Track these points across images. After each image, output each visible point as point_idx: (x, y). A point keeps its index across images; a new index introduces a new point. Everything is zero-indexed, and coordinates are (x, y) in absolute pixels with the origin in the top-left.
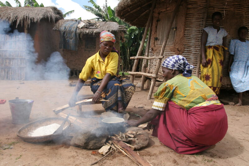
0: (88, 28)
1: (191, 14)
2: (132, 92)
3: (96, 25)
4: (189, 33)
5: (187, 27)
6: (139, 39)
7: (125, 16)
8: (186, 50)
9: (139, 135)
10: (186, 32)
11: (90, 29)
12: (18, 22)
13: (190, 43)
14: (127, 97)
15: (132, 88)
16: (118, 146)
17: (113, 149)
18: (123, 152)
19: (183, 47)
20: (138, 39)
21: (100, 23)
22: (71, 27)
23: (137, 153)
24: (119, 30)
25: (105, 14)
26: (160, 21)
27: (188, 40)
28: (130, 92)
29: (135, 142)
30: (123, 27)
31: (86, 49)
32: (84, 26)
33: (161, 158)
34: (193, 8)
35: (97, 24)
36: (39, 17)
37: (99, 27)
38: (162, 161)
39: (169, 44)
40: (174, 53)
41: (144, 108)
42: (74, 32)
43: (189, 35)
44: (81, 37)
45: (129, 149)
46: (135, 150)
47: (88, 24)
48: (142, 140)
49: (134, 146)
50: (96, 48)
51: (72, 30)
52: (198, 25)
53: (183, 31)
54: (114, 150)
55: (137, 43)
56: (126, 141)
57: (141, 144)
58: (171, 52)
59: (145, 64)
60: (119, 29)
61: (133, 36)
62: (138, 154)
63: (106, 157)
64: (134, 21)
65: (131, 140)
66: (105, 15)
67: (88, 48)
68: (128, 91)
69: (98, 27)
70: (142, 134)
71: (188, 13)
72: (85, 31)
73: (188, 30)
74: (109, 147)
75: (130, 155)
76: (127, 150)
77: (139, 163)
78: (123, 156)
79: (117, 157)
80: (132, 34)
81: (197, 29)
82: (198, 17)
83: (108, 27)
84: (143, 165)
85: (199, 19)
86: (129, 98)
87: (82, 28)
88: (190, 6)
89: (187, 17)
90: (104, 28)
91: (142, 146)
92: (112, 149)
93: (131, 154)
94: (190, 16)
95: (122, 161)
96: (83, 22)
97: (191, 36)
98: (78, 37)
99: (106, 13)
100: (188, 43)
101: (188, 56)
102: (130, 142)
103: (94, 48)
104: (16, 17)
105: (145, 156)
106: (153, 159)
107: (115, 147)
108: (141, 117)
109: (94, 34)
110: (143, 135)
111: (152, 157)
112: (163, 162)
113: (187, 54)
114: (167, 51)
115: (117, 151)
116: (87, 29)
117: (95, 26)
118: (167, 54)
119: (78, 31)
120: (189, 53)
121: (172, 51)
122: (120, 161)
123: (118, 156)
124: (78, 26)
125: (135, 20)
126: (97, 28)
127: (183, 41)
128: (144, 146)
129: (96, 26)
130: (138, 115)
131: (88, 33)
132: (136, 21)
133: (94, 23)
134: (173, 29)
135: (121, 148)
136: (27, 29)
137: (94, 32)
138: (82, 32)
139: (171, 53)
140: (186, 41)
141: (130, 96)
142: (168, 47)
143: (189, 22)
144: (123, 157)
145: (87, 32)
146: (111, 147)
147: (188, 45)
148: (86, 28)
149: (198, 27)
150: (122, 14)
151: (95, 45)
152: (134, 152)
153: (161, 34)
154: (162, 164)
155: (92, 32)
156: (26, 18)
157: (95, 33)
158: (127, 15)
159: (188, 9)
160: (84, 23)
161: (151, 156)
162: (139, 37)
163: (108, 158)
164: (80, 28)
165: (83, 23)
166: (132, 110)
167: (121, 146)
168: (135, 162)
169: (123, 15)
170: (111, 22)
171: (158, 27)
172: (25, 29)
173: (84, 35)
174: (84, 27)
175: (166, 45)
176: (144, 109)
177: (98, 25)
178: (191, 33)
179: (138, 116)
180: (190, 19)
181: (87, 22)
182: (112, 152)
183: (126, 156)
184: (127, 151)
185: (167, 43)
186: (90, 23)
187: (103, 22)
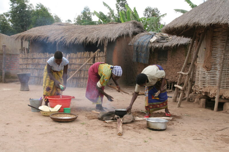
0: (159, 42)
1: (217, 36)
3: (167, 39)
4: (215, 53)
5: (213, 48)
8: (213, 67)
10: (212, 51)
11: (161, 42)
12: (99, 42)
13: (216, 61)
19: (210, 65)
22: (143, 42)
24: (188, 43)
27: (214, 58)
31: (158, 62)
32: (156, 40)
34: (218, 31)
36: (115, 36)
42: (146, 46)
43: (215, 55)
47: (160, 38)
51: (144, 45)
52: (222, 46)
53: (209, 51)
59: (191, 79)
60: (190, 41)
67: (160, 60)
69: (169, 40)
71: (214, 36)
73: (214, 50)
81: (221, 49)
82: (222, 39)
85: (223, 41)
87: (154, 42)
88: (216, 30)
89: (214, 39)
94: (216, 38)
97: (217, 55)
98: (149, 51)
100: (215, 61)
101: (214, 72)
103: (166, 60)
104: (98, 39)
109: (163, 48)
113: (214, 70)
116: (157, 43)
117: (166, 40)
119: (150, 46)
120: (215, 70)
124: (150, 41)
126: (168, 42)
127: (210, 59)
129: (167, 40)
131: (158, 48)
133: (167, 36)
136: (106, 47)
137: (164, 46)
138: (152, 46)
140: (213, 59)
143: (215, 43)
145: (157, 46)
147: (215, 63)
149: (222, 48)
151: (167, 58)
153: (200, 52)
155: (161, 47)
156: (105, 38)
159: (214, 32)
164: (152, 42)
165: (156, 37)
172: (105, 47)
173: (154, 49)
177: (170, 38)
178: (216, 53)
180: (216, 41)
181: (160, 36)
186: (162, 37)
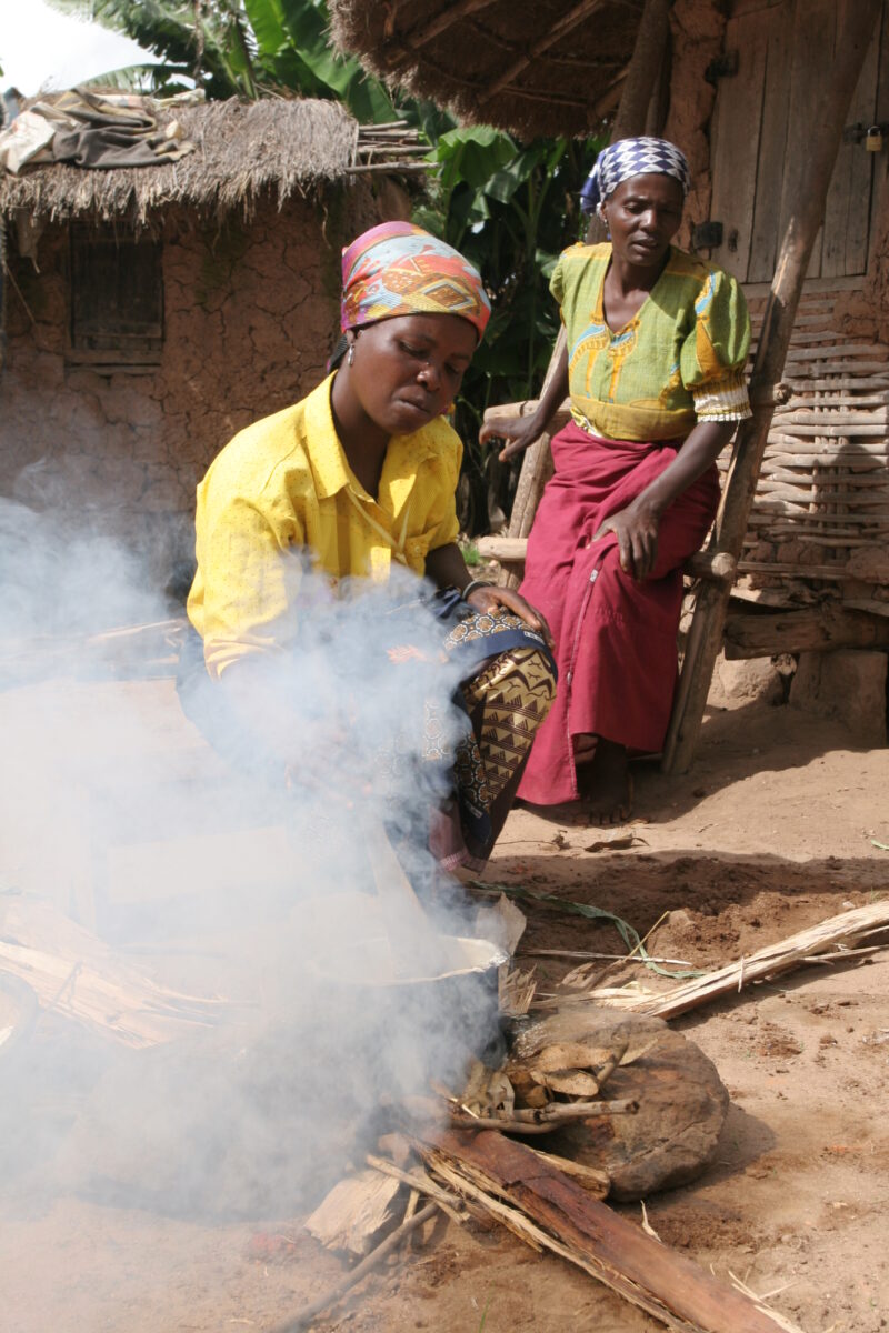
0: (87, 168)
2: (533, 707)
3: (152, 136)
6: (532, 240)
7: (417, 44)
9: (639, 1076)
11: (106, 169)
14: (495, 750)
15: (524, 668)
16: (465, 1176)
17: (424, 1198)
18: (516, 1219)
20: (522, 237)
21: (188, 113)
23: (640, 1223)
24: (360, 174)
25: (217, 29)
26: (735, 72)
28: (516, 704)
29: (607, 1131)
30: (396, 138)
31: (79, 358)
32: (49, 147)
33: (847, 1256)
35: (167, 123)
37: (186, 147)
38: (862, 1281)
39: (828, 272)
40: (877, 349)
41: (644, 851)
44: (28, 247)
45: (565, 1197)
46: (621, 1199)
47: (84, 131)
48: (670, 1114)
49: (601, 1169)
50: (163, 339)
54: (438, 1212)
55: (523, 279)
56: (532, 1128)
57: (657, 1150)
58: (852, 349)
60: (363, 158)
61: (478, 216)
62: (651, 1231)
63: (371, 1269)
64: (500, 87)
65: (577, 1121)
66: (217, 41)
67: (92, 344)
68: (492, 697)
69: (173, 149)
70: (662, 1066)
72: (60, 191)
74: (390, 1189)
75: (578, 1240)
76: (553, 1206)
77: (665, 1305)
78: (521, 1252)
79: (468, 1266)
80: (473, 198)
83: (263, 147)
84: (706, 1319)
86: (509, 756)
87: (29, 167)
90: (224, 157)
91: (670, 1163)
92: (420, 1206)
93: (586, 1236)
95: (516, 1297)
96: (37, 111)
99: (224, 18)
102: (562, 1138)
103: (149, 341)
105: (708, 1246)
106: (778, 1270)
107: (443, 1184)
108: (623, 924)
109: (142, 217)
110: (674, 1067)
111: (763, 1252)
112: (867, 1293)
114: (812, 337)
115: (466, 1216)
116: (72, 171)
117: (143, 147)
118: (816, 369)
121: (854, 337)
122: (501, 1297)
123: (474, 1261)
125: (511, 76)
126: (169, 161)
128: (691, 1161)
129: (152, 145)
130: (594, 911)
131: (91, 211)
132: (519, 81)
133: (135, 114)
134: (860, 139)
135: (499, 1191)
137: (144, 197)
138: (30, 206)
139: (852, 357)
141: (519, 740)
142: (816, 305)
144: (521, 1262)
145: (82, 199)
146: (405, 1190)
148: (70, 162)
150: (389, 28)
151: (158, 318)
152: (612, 1221)
153: (750, 188)
154: (862, 1305)
155: (123, 203)
157: (152, 211)
158: (433, 33)
160: (47, 116)
161: (755, 1249)
162: (531, 220)
163: (392, 1283)
164: (14, 165)
165: (40, 120)
166: (538, 873)
167: (495, 1172)
168: (633, 1300)
169: (401, 38)
170: (282, 101)
171: (720, 130)
173: (50, 228)
174: (46, 156)
175: (806, 289)
176: (641, 858)
177: (171, 130)
179: (600, 913)
181: (74, 108)
182: (417, 1227)
183: (547, 1250)
184: (549, 1216)
185: (813, 272)
186: (97, 123)
187: (217, 105)
